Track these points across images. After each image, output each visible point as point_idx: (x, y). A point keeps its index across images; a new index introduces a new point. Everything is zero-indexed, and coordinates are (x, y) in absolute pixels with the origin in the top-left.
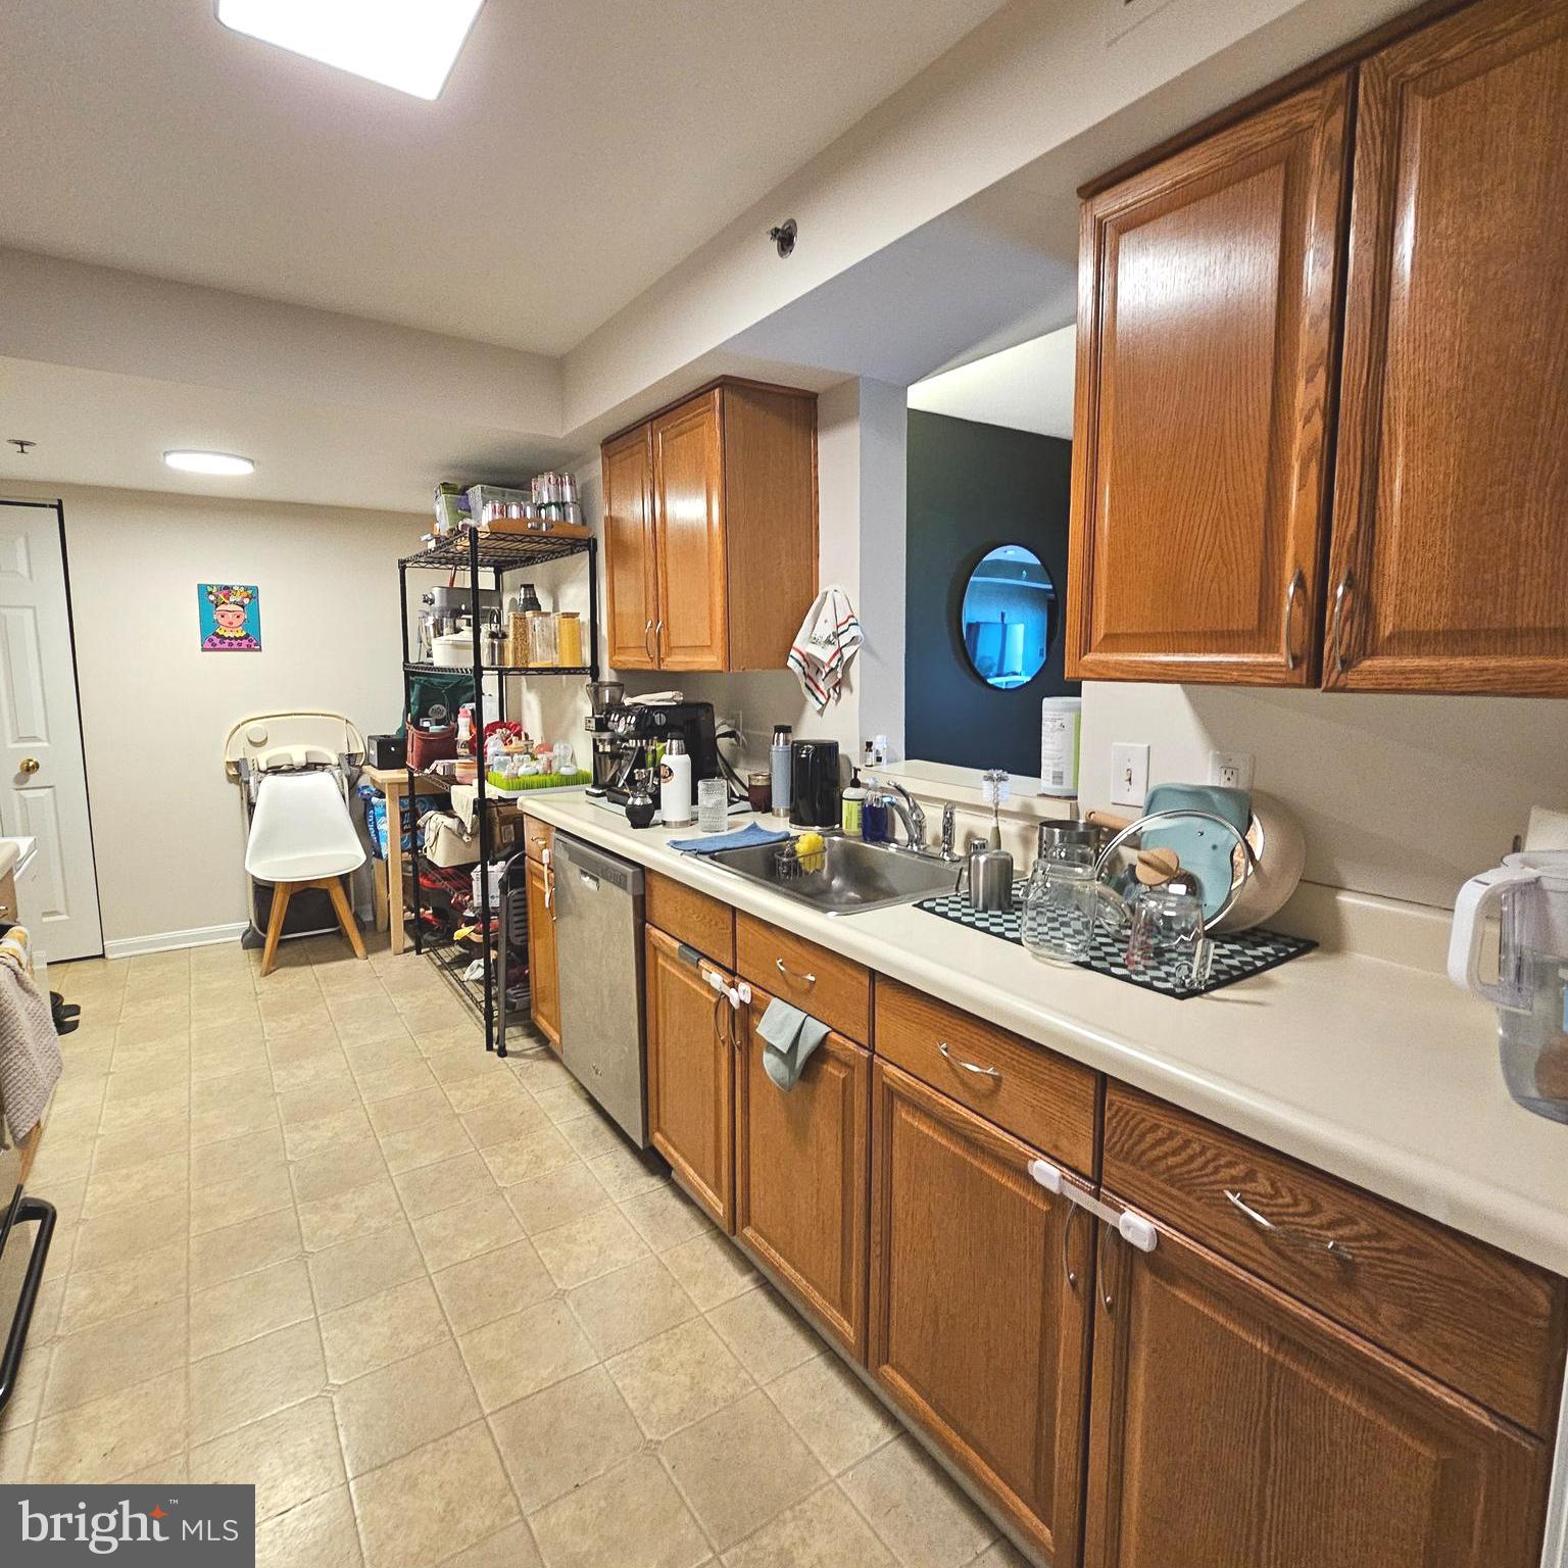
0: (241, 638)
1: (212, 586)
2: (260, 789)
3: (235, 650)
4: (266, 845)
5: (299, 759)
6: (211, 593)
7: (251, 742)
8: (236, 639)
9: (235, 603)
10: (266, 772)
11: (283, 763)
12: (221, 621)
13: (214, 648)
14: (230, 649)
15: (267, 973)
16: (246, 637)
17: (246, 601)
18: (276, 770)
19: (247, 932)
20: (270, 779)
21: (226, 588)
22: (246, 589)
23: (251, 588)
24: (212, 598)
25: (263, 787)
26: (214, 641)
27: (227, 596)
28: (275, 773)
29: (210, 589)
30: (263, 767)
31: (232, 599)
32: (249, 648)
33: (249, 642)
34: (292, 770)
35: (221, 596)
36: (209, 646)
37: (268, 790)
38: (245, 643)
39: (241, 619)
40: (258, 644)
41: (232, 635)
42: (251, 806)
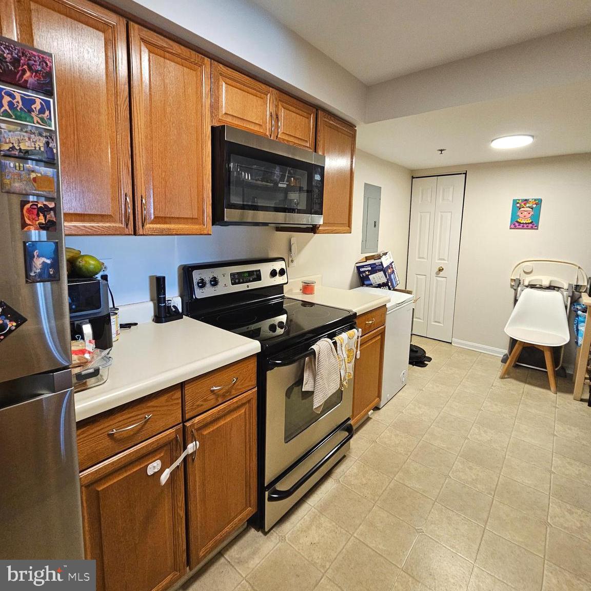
0: (528, 223)
1: (519, 200)
2: (522, 293)
3: (526, 229)
4: (520, 319)
5: (546, 283)
6: (518, 203)
7: (525, 272)
8: (526, 223)
9: (529, 207)
10: (527, 287)
11: (538, 283)
12: (521, 215)
13: (515, 228)
14: (523, 228)
15: (502, 378)
16: (531, 223)
17: (534, 206)
18: (533, 286)
19: (505, 355)
20: (529, 290)
21: (526, 200)
22: (535, 200)
23: (538, 199)
24: (518, 205)
25: (523, 293)
26: (516, 224)
27: (525, 204)
28: (532, 288)
29: (518, 201)
30: (526, 283)
31: (527, 205)
32: (532, 228)
33: (533, 225)
34: (541, 288)
35: (523, 204)
36: (513, 226)
37: (526, 294)
38: (531, 225)
39: (530, 215)
40: (537, 226)
41: (524, 222)
42: (516, 301)
